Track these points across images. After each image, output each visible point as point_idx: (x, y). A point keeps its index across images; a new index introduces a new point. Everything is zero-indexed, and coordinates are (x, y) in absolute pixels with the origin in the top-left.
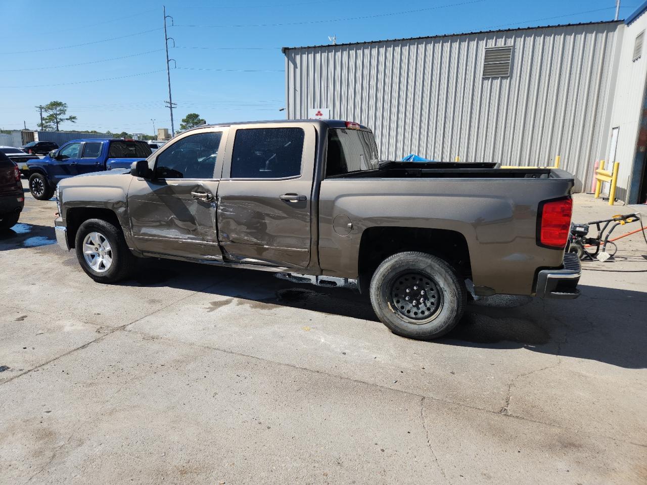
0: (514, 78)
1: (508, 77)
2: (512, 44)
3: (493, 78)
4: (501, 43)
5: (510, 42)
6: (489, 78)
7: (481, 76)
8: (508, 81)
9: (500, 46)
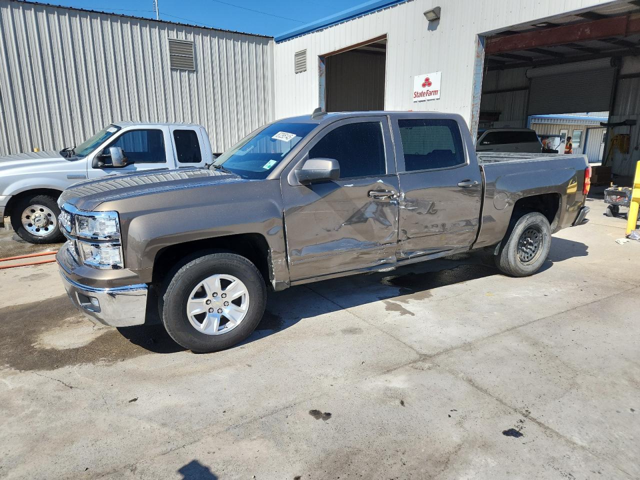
0: (199, 72)
1: (194, 71)
2: (192, 40)
3: (181, 71)
4: (182, 36)
5: (191, 38)
6: (177, 69)
7: (169, 67)
8: (195, 75)
9: (181, 39)
